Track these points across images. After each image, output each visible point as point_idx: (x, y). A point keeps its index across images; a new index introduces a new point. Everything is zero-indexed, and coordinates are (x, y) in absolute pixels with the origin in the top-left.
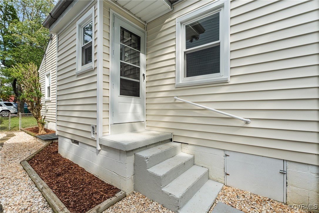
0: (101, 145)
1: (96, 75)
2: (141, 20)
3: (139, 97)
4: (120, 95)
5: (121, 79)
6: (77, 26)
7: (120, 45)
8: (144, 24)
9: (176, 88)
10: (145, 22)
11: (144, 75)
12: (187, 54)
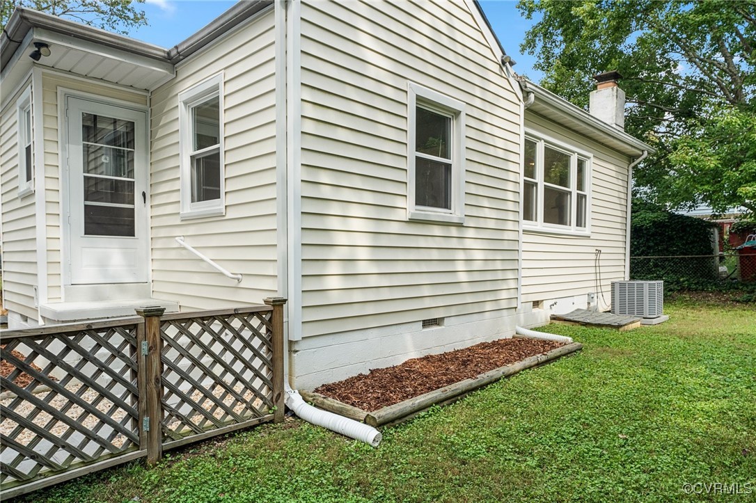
0: (43, 318)
1: (34, 203)
2: (136, 89)
3: (134, 236)
4: (85, 234)
5: (86, 206)
6: (18, 109)
7: (82, 147)
8: (145, 94)
9: (182, 220)
10: (147, 90)
11: (144, 194)
12: (197, 159)
